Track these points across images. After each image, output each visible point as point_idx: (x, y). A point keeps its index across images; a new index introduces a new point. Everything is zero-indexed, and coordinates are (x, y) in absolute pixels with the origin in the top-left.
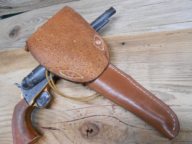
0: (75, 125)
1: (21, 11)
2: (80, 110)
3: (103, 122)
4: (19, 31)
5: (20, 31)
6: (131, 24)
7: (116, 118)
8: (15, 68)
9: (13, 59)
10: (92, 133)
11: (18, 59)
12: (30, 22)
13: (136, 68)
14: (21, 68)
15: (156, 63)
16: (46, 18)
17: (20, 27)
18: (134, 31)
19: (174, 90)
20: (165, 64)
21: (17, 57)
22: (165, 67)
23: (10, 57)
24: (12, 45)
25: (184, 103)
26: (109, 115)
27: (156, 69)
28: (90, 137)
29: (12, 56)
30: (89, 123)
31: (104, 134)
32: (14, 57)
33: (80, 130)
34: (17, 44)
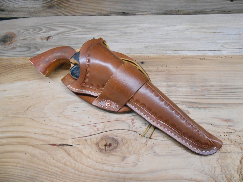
0: (91, 140)
1: (15, 16)
2: (97, 125)
3: (122, 136)
4: (13, 39)
5: (16, 39)
6: (147, 46)
7: (136, 132)
8: (13, 79)
9: (10, 68)
10: (111, 147)
11: (18, 69)
12: (28, 30)
14: (21, 80)
15: (173, 82)
16: (51, 28)
17: (14, 34)
18: (151, 53)
19: (188, 106)
21: (16, 66)
22: (180, 86)
23: (6, 66)
24: (4, 53)
26: (128, 128)
27: (173, 87)
28: (108, 151)
29: (8, 65)
30: (107, 138)
31: (123, 147)
32: (11, 66)
33: (97, 145)
34: (11, 53)
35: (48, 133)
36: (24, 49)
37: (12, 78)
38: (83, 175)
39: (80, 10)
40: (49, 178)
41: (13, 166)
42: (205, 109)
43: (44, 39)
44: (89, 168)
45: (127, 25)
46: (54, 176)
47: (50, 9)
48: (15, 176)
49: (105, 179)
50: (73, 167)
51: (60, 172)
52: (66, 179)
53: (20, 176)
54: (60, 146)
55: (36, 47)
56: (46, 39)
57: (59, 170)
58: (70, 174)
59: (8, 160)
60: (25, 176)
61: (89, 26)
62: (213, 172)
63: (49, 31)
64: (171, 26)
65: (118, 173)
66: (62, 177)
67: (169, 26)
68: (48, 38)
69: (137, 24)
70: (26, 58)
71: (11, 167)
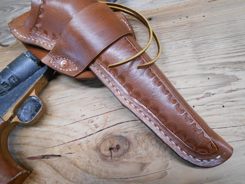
0: (87, 143)
2: (94, 119)
3: (135, 131)
10: (119, 150)
13: (174, 48)
15: (202, 38)
20: (215, 37)
22: (215, 42)
27: (203, 45)
28: (115, 157)
30: (112, 136)
31: (139, 148)
33: (98, 150)
54: (42, 160)
63: (23, 8)
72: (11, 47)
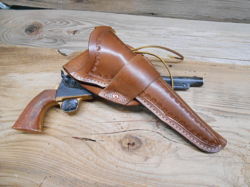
0: (114, 137)
2: (121, 123)
3: (146, 137)
4: (40, 29)
5: (42, 30)
7: (160, 134)
9: (37, 58)
10: (134, 146)
11: (45, 60)
12: (55, 22)
14: (48, 71)
16: (78, 22)
17: (41, 25)
20: (208, 90)
21: (43, 57)
22: (208, 93)
23: (33, 56)
24: (29, 42)
25: (223, 125)
26: (152, 130)
27: (200, 93)
28: (131, 149)
29: (35, 55)
30: (131, 137)
31: (146, 147)
32: (38, 56)
33: (121, 143)
34: (37, 43)
35: (71, 125)
36: (51, 41)
37: (39, 68)
38: (105, 170)
39: (108, 7)
40: (71, 170)
41: (35, 154)
42: (232, 118)
43: (71, 33)
44: (111, 165)
45: (156, 27)
46: (76, 168)
47: (78, 3)
48: (37, 164)
49: (126, 177)
50: (95, 162)
51: (82, 165)
52: (87, 172)
53: (42, 165)
54: (83, 140)
55: (62, 40)
56: (73, 33)
57: (81, 164)
58: (91, 168)
59: (31, 148)
60: (47, 166)
61: (116, 24)
62: (236, 181)
63: (76, 25)
64: (201, 31)
65: (140, 172)
66: (84, 170)
67: (198, 31)
68: (75, 32)
69: (165, 26)
70: (53, 50)
71: (34, 155)
72: (69, 58)
